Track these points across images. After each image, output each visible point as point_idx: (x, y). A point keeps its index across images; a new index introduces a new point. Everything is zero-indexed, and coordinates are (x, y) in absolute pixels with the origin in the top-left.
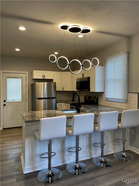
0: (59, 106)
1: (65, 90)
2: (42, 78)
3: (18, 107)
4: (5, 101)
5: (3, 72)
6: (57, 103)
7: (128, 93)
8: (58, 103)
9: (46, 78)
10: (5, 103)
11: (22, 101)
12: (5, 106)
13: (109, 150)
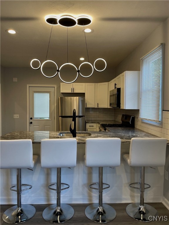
0: (89, 127)
1: (100, 106)
2: (71, 92)
3: (46, 126)
4: (31, 119)
5: (29, 87)
6: (87, 124)
7: (163, 110)
8: (89, 123)
9: (76, 91)
10: (31, 121)
11: (50, 119)
12: (32, 124)
13: (123, 197)
